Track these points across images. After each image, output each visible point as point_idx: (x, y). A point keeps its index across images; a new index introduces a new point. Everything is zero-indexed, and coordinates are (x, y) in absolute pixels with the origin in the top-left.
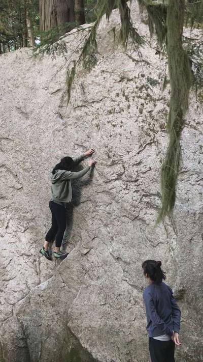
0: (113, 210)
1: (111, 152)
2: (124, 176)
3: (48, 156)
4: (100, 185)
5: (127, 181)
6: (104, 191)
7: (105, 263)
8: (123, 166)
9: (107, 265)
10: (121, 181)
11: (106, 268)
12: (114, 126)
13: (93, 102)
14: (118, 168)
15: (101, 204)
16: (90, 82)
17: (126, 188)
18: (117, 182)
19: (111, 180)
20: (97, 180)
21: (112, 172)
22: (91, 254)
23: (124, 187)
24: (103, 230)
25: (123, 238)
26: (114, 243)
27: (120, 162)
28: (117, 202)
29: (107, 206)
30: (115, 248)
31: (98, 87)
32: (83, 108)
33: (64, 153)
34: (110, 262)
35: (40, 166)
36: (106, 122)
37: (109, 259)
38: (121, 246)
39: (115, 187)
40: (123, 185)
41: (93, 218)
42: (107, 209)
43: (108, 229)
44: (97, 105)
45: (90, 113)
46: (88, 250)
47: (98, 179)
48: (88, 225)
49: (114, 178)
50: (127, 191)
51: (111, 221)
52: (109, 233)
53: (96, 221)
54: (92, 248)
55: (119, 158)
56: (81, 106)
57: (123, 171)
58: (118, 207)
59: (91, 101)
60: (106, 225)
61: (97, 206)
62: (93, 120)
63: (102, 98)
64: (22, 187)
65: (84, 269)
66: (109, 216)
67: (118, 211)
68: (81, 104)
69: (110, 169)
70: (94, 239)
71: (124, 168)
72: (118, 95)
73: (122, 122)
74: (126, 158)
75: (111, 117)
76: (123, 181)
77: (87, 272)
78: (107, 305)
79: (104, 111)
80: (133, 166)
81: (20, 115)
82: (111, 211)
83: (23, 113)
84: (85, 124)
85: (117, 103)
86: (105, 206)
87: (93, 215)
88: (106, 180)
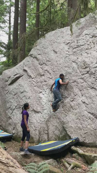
1: (86, 63)
2: (89, 72)
4: (80, 76)
6: (81, 78)
10: (88, 74)
12: (88, 54)
14: (88, 69)
15: (79, 83)
17: (90, 77)
19: (84, 74)
20: (79, 74)
22: (74, 101)
23: (89, 76)
24: (79, 92)
25: (87, 95)
27: (89, 67)
28: (86, 82)
30: (83, 98)
36: (85, 53)
39: (85, 77)
44: (82, 47)
46: (73, 99)
47: (79, 73)
48: (74, 90)
49: (86, 73)
51: (83, 89)
52: (82, 93)
53: (77, 89)
54: (75, 99)
55: (88, 65)
56: (76, 48)
57: (89, 70)
58: (86, 84)
59: (80, 45)
60: (81, 91)
61: (78, 84)
62: (80, 52)
63: (84, 44)
64: (52, 78)
65: (71, 106)
66: (82, 87)
67: (86, 85)
68: (76, 47)
69: (84, 70)
70: (76, 95)
71: (90, 69)
72: (90, 43)
73: (91, 52)
74: (91, 65)
75: (87, 51)
76: (89, 74)
77: (72, 107)
78: (78, 119)
79: (84, 49)
80: (93, 68)
81: (54, 53)
82: (83, 85)
83: (55, 52)
84: (77, 54)
85: (90, 46)
86: (81, 84)
87: (76, 87)
88: (82, 74)
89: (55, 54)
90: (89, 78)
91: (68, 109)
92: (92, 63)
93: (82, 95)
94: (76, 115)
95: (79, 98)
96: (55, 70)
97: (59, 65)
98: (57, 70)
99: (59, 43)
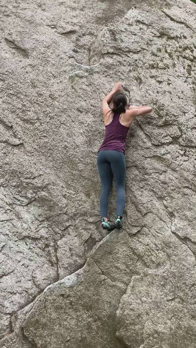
0: (170, 179)
1: (163, 110)
2: (181, 140)
3: (65, 107)
4: (148, 148)
5: (185, 146)
6: (154, 156)
7: (167, 245)
8: (179, 128)
9: (171, 247)
10: (177, 146)
11: (170, 251)
12: (160, 82)
13: (129, 52)
14: (174, 130)
15: (151, 171)
16: (123, 29)
17: (184, 155)
18: (172, 146)
19: (164, 144)
20: (144, 143)
21: (165, 134)
22: (143, 234)
23: (182, 153)
24: (158, 204)
25: (188, 213)
26: (176, 221)
27: (176, 123)
28: (174, 170)
29: (161, 174)
30: (178, 226)
31: (134, 36)
32: (115, 57)
33: (92, 105)
34: (174, 243)
35: (52, 118)
36: (148, 76)
37: (173, 240)
38: (186, 223)
39: (169, 153)
40: (180, 151)
41: (142, 188)
42: (162, 177)
43: (165, 202)
44: (136, 56)
45: (125, 63)
46: (139, 229)
47: (145, 140)
48: (135, 197)
49: (168, 141)
50: (186, 158)
51: (169, 193)
52: (166, 207)
53: (146, 192)
54: (144, 226)
55: (173, 118)
56: (113, 54)
57: (180, 134)
58: (177, 176)
59: (127, 50)
60: (161, 198)
61: (147, 174)
62: (130, 71)
63: (139, 49)
64: (22, 144)
65: (134, 253)
66: (166, 186)
67: (177, 181)
68: (111, 51)
69: (161, 131)
70: (146, 214)
71: (181, 131)
72: (159, 50)
73: (169, 80)
74: (182, 119)
75: (154, 72)
76: (180, 145)
77: (140, 257)
78: (177, 300)
79: (144, 64)
80: (192, 129)
81: (14, 51)
82: (167, 180)
83: (18, 48)
84: (119, 74)
85: (159, 58)
86: (157, 174)
87: (141, 185)
88: (156, 143)
89: (21, 58)
90: (180, 158)
91: (123, 267)
92: (185, 113)
93: (171, 215)
94: (164, 286)
95: (159, 224)
96: (31, 115)
97: (50, 100)
98: (41, 116)
99: (31, 22)
